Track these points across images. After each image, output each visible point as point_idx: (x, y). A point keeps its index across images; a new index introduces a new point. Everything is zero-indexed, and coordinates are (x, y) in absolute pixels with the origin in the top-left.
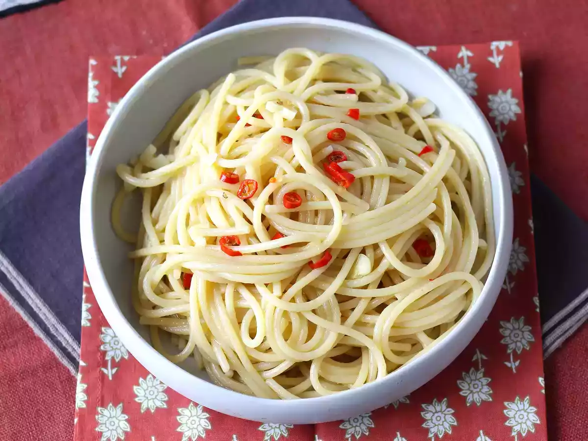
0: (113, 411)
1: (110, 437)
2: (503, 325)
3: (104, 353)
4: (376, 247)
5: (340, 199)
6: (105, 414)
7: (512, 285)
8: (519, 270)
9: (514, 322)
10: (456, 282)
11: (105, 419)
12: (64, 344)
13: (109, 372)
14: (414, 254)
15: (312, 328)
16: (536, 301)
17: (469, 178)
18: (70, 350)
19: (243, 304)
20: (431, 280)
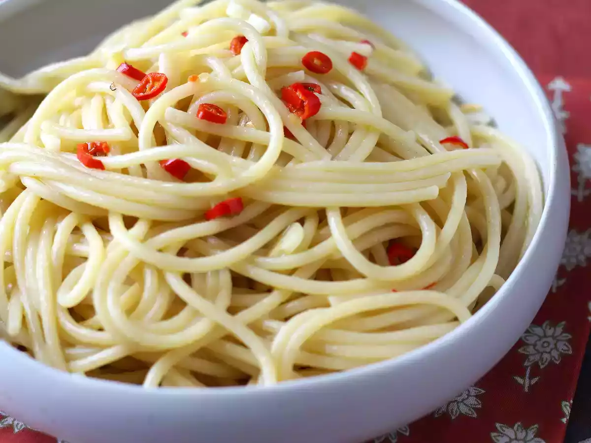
2: (499, 429)
4: (321, 216)
5: (288, 134)
7: (534, 381)
8: (551, 363)
9: (520, 430)
10: (441, 310)
14: (382, 253)
15: (176, 305)
16: (567, 408)
17: (510, 209)
19: (80, 249)
20: (394, 291)
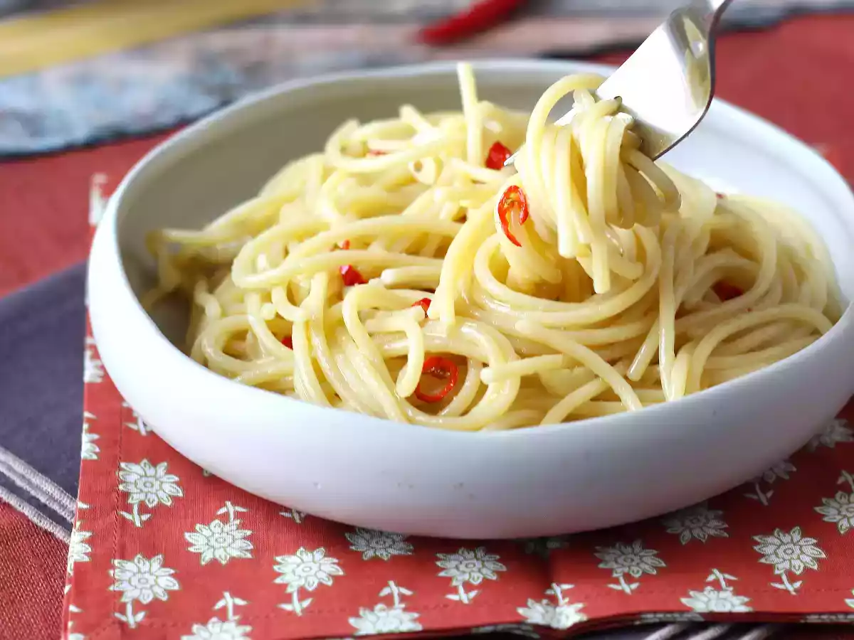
0: (144, 564)
1: (139, 596)
3: (126, 495)
6: (127, 568)
11: (129, 575)
12: (43, 499)
13: (137, 519)
18: (55, 507)
